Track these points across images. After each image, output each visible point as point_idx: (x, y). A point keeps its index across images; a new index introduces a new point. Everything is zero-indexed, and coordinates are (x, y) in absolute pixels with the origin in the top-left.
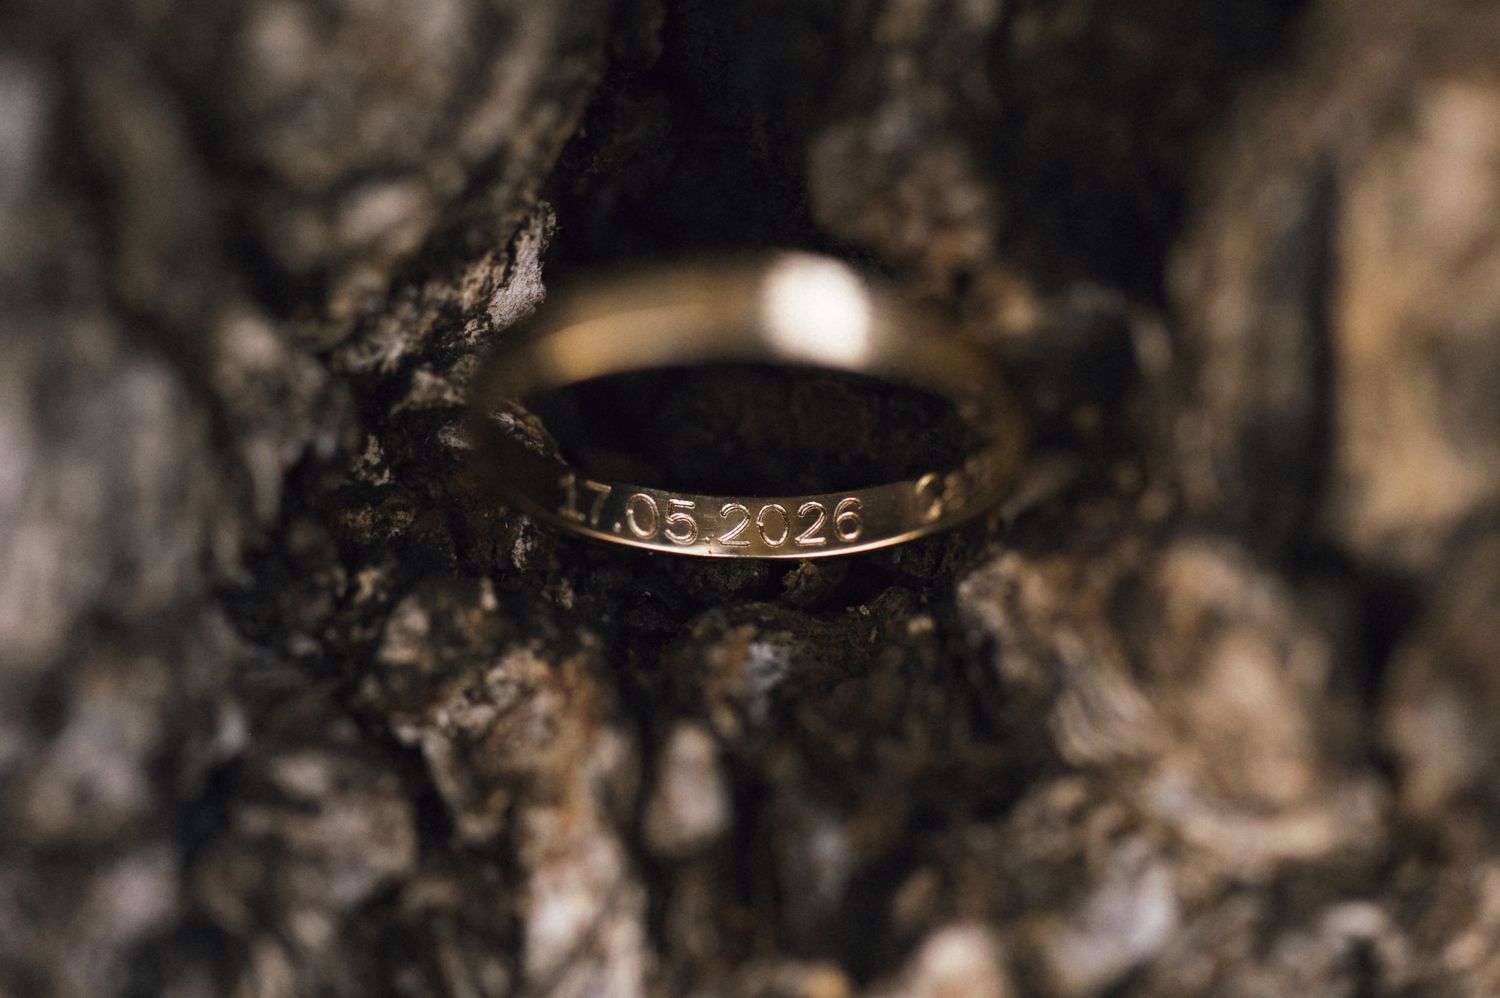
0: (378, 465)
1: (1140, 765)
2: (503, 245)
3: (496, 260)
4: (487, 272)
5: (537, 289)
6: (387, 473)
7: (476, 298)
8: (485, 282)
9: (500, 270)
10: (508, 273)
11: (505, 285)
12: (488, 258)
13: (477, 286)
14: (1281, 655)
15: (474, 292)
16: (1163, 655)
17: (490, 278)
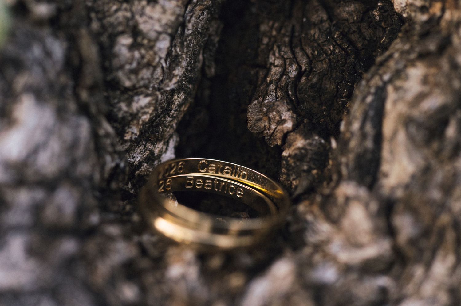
0: (131, 188)
1: (327, 242)
2: (166, 140)
3: (164, 144)
4: (162, 146)
5: (173, 156)
6: (133, 190)
7: (159, 153)
8: (161, 149)
9: (165, 147)
10: (167, 149)
11: (165, 152)
12: (162, 143)
13: (159, 149)
14: (366, 206)
15: (158, 150)
16: (335, 212)
17: (162, 148)
